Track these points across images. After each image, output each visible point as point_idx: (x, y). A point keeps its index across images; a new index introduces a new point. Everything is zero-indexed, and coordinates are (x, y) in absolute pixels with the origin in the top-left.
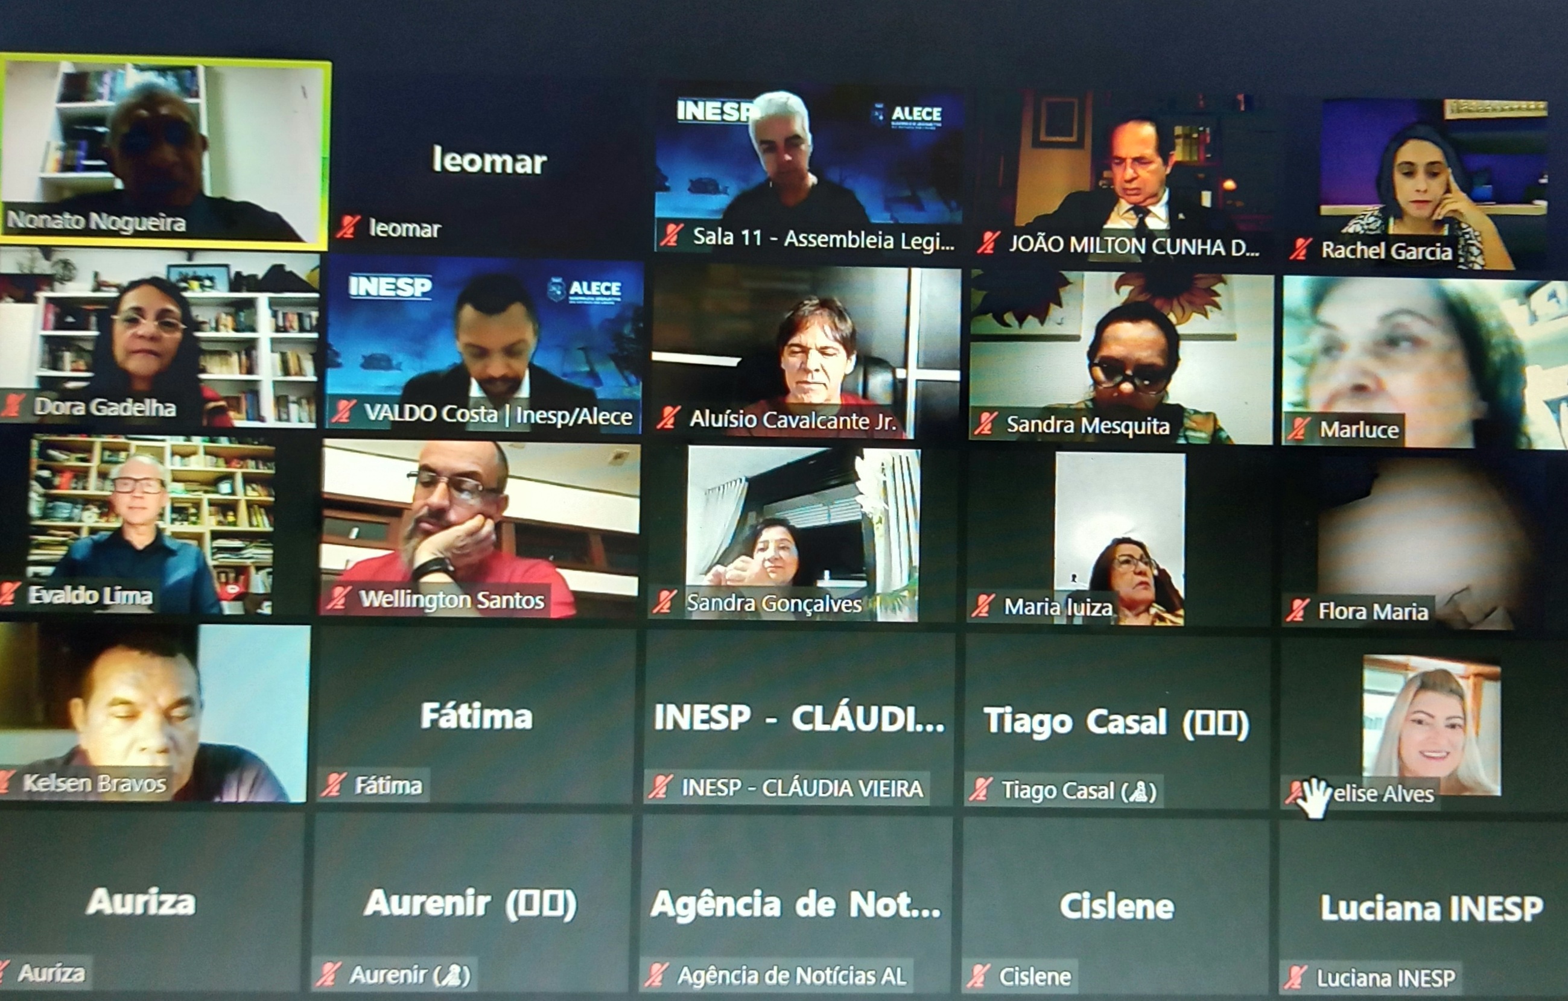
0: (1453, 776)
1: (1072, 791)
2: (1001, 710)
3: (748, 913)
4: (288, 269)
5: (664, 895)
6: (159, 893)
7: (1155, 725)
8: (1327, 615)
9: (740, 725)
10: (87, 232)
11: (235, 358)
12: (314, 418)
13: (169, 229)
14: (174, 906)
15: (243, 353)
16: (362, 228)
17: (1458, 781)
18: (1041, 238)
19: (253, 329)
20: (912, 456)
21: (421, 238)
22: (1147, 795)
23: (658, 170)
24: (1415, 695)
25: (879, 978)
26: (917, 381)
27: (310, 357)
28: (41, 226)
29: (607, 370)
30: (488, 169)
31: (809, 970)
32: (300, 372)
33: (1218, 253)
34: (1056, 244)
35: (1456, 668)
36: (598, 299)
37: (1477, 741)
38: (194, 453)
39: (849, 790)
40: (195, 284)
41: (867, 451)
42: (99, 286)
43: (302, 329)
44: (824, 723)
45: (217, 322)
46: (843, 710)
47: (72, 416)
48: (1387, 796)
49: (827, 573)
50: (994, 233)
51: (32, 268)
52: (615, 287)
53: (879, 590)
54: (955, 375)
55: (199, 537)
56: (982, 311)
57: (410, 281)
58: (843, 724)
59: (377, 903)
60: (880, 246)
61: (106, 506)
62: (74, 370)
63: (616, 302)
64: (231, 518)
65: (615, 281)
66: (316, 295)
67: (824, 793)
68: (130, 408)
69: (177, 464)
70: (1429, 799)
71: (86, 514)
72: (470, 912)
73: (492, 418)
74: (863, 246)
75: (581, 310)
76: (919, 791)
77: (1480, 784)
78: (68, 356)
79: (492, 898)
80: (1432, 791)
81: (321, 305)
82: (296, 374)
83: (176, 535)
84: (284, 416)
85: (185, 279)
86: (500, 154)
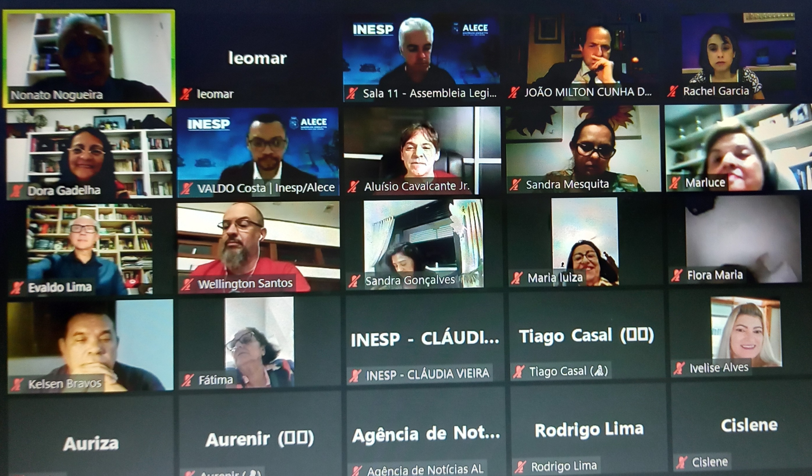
0: (758, 358)
1: (565, 371)
2: (527, 331)
3: (402, 439)
4: (156, 116)
5: (359, 431)
6: (100, 439)
7: (606, 336)
8: (692, 278)
9: (395, 343)
10: (52, 101)
11: (130, 163)
12: (171, 193)
13: (94, 98)
14: (108, 445)
15: (134, 160)
16: (193, 94)
17: (760, 359)
18: (540, 89)
19: (139, 148)
20: (479, 202)
21: (224, 99)
22: (603, 372)
23: (344, 61)
24: (738, 316)
25: (470, 470)
26: (480, 164)
27: (169, 161)
28: (28, 98)
29: (321, 163)
30: (257, 62)
31: (434, 467)
32: (164, 169)
33: (631, 94)
34: (548, 93)
35: (758, 302)
36: (315, 127)
37: (769, 339)
38: (111, 212)
39: (452, 375)
40: (108, 126)
41: (455, 201)
42: (59, 128)
43: (164, 148)
44: (438, 340)
45: (120, 145)
46: (447, 334)
47: (47, 196)
48: (725, 368)
49: (437, 264)
50: (517, 88)
51: (24, 120)
52: (324, 121)
53: (464, 271)
54: (499, 161)
55: (114, 256)
56: (512, 127)
57: (219, 121)
58: (447, 341)
59: (212, 440)
60: (459, 96)
61: (66, 241)
62: (47, 172)
63: (324, 128)
64: (130, 245)
65: (324, 118)
66: (171, 130)
67: (439, 376)
68: (77, 191)
69: (101, 218)
70: (746, 369)
71: (56, 246)
72: (260, 443)
73: (263, 190)
74: (450, 96)
75: (307, 133)
76: (487, 374)
77: (771, 361)
78: (44, 165)
79: (271, 436)
80: (747, 365)
81: (173, 134)
82: (162, 171)
83: (102, 255)
84: (156, 192)
85: (103, 123)
86: (263, 54)
